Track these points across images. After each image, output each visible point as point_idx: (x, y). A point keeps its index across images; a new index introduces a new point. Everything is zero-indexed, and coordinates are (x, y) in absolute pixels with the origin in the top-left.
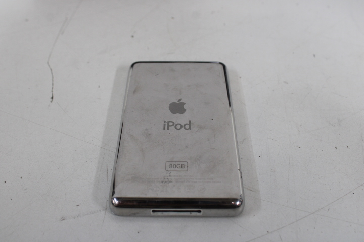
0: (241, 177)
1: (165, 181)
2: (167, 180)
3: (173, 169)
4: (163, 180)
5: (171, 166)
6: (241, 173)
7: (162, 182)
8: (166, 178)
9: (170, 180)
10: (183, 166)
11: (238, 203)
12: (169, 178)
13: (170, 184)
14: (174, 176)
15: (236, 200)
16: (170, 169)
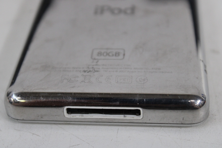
0: (205, 71)
1: (89, 71)
2: (91, 70)
3: (102, 57)
4: (86, 69)
5: (100, 54)
6: (205, 66)
7: (85, 71)
8: (91, 67)
9: (96, 69)
10: (117, 54)
11: (198, 102)
12: (94, 67)
13: (96, 73)
14: (103, 65)
15: (196, 97)
16: (97, 57)
